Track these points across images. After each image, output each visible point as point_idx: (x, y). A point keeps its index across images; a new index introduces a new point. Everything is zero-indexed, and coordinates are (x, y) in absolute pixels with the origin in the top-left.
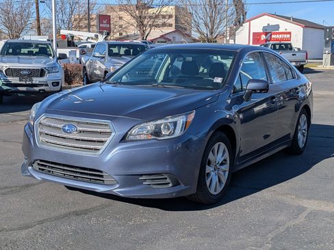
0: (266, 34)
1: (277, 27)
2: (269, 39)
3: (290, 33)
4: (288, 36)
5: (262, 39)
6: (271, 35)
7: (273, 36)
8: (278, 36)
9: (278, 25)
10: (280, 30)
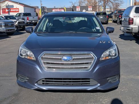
0: (8, 9)
1: (13, 6)
2: (9, 11)
3: (18, 9)
4: (18, 10)
5: (6, 11)
6: (10, 10)
7: (11, 10)
8: (13, 10)
9: (13, 5)
10: (14, 8)
